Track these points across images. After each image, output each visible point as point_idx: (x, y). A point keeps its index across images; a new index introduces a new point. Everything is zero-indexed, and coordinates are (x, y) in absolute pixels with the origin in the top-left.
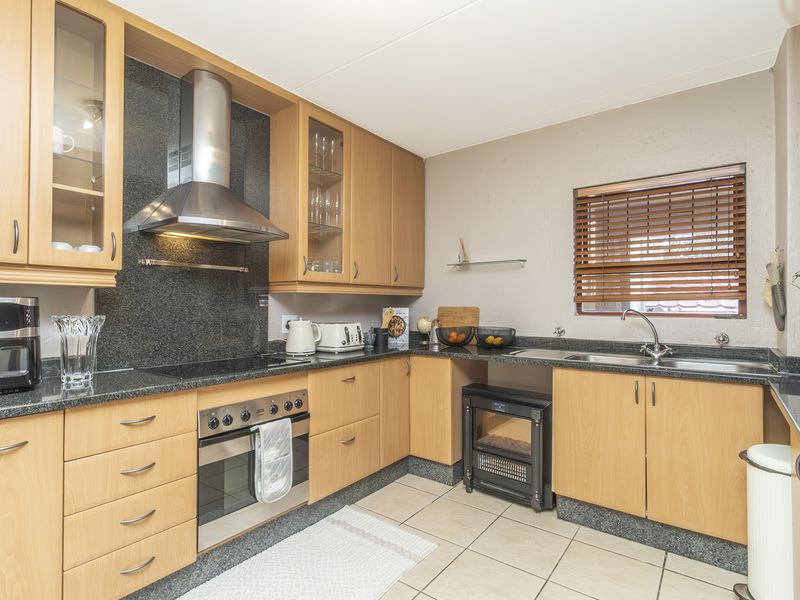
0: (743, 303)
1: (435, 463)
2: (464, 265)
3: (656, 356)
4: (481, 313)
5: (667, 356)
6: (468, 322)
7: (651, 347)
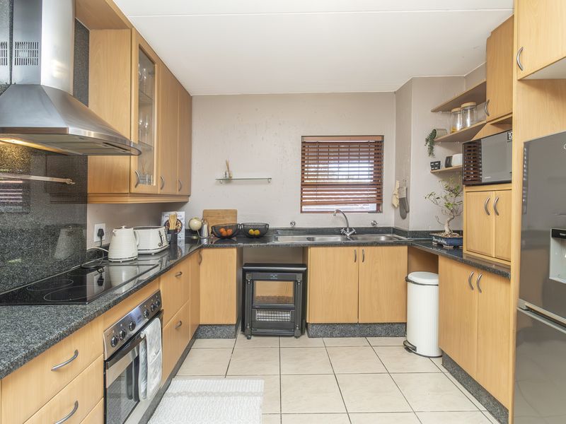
0: (378, 205)
1: (220, 325)
2: (228, 180)
3: (348, 235)
4: (238, 214)
5: (354, 234)
6: (229, 221)
7: (345, 229)
